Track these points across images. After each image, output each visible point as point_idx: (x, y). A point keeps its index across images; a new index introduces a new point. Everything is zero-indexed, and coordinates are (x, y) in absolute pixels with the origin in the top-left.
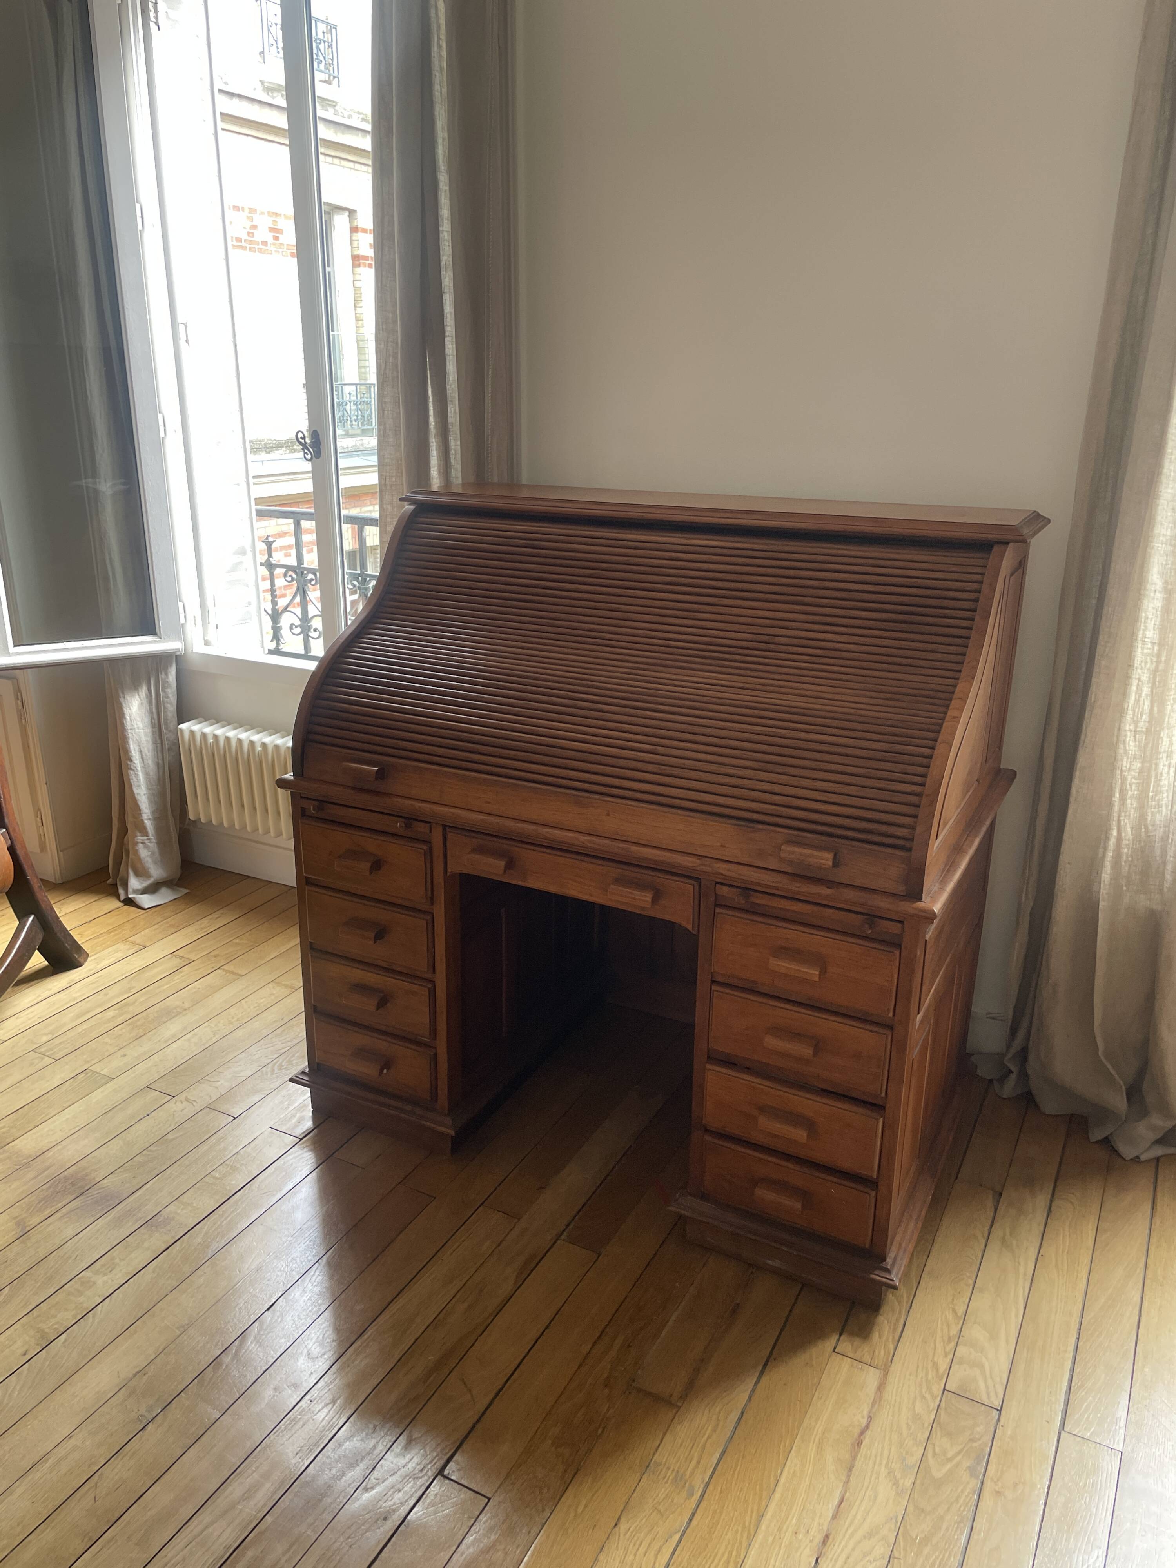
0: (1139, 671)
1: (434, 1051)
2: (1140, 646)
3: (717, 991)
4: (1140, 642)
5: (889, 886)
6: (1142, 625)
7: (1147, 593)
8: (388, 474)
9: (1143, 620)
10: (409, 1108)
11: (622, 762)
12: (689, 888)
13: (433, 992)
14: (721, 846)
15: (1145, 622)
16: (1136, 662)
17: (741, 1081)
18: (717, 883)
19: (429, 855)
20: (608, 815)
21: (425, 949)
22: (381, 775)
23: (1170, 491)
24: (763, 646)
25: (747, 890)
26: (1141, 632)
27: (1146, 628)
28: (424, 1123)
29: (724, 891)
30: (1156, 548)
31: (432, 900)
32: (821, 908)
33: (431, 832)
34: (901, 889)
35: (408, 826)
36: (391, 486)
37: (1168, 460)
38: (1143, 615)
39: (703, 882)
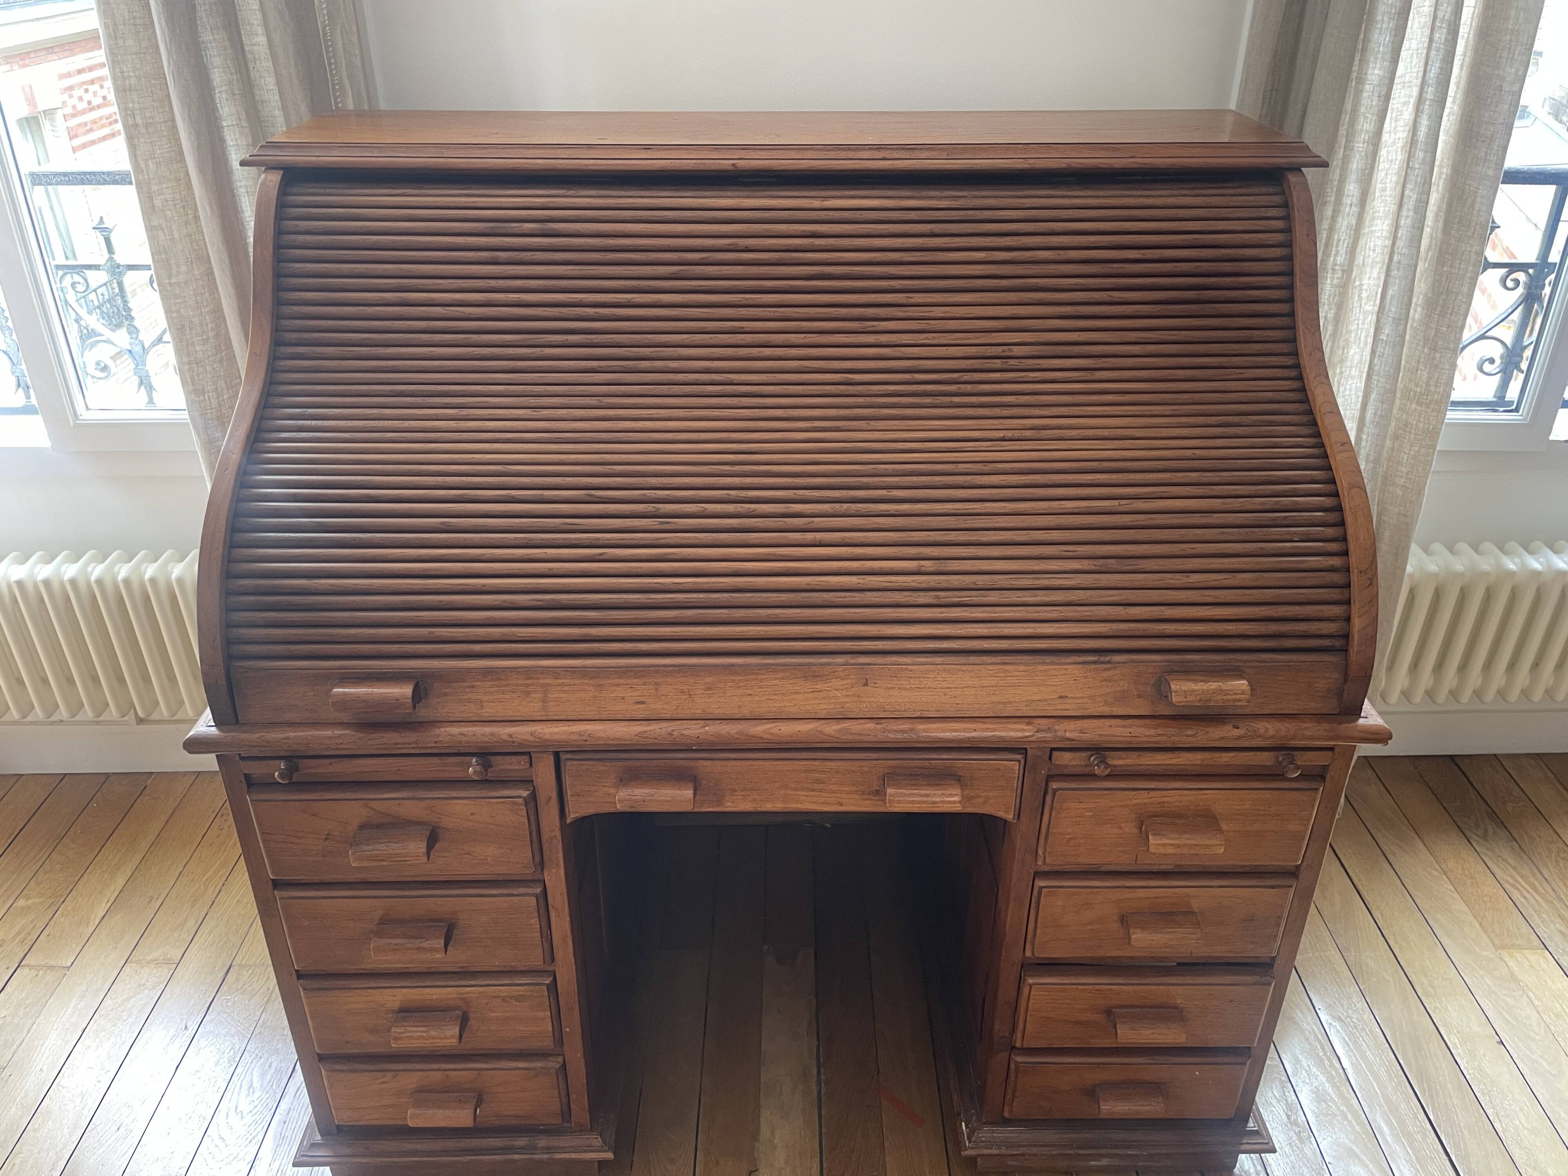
0: (1326, 307)
1: (560, 1059)
2: (1329, 275)
3: (1045, 887)
4: (1330, 271)
5: (1314, 706)
6: (1334, 249)
7: (1342, 209)
8: (137, 106)
9: (1335, 243)
10: (521, 1142)
11: (870, 597)
12: (1013, 765)
13: (553, 988)
14: (1061, 697)
15: (1337, 246)
16: (1323, 296)
17: (1081, 987)
18: (1053, 749)
19: (533, 802)
20: (866, 684)
21: (538, 935)
22: (418, 696)
23: (1376, 72)
24: (998, 364)
25: (1099, 750)
26: (1332, 258)
27: (1337, 252)
28: (558, 1156)
29: (1065, 759)
30: (1356, 149)
31: (541, 865)
32: (1216, 755)
33: (531, 765)
34: (1331, 706)
35: (486, 766)
36: (147, 126)
37: (1378, 31)
38: (1336, 236)
39: (1030, 752)
